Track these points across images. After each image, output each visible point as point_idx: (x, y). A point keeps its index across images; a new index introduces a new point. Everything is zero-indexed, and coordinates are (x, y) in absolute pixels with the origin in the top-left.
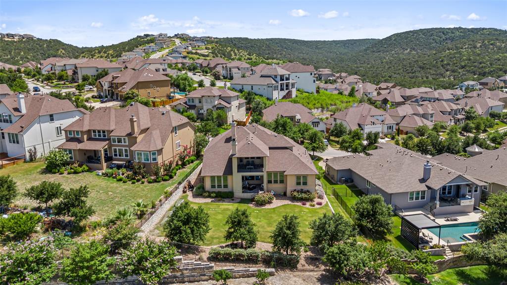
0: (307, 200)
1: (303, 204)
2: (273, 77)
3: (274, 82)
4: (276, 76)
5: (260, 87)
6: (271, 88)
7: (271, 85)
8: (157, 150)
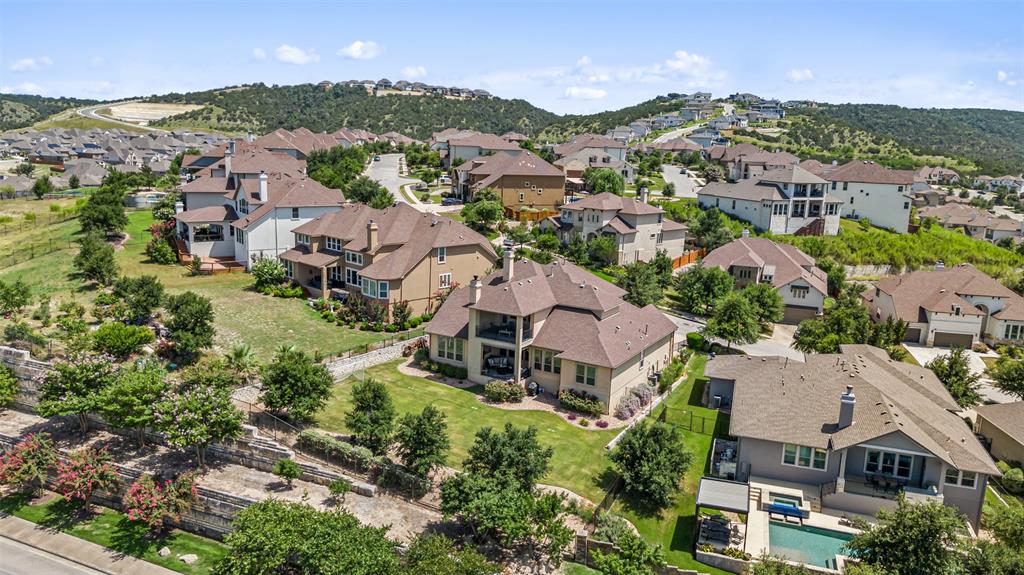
0: (587, 413)
1: (570, 418)
2: (781, 186)
3: (777, 196)
4: (786, 185)
5: (748, 204)
6: (768, 209)
7: (769, 203)
8: (390, 281)
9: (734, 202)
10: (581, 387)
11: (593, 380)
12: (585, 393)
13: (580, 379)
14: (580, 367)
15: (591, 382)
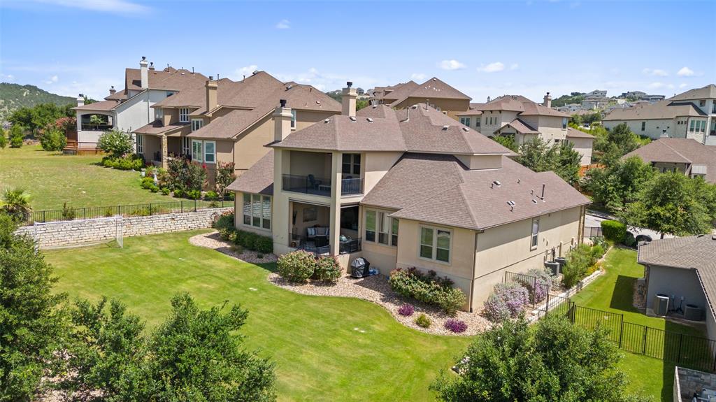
0: (432, 306)
1: (402, 313)
2: (697, 103)
3: (692, 112)
4: (703, 102)
5: (659, 123)
6: (684, 126)
7: (684, 119)
8: (218, 140)
9: (644, 124)
10: (426, 265)
11: (447, 252)
12: (433, 274)
13: (426, 252)
14: (427, 230)
15: (443, 256)
